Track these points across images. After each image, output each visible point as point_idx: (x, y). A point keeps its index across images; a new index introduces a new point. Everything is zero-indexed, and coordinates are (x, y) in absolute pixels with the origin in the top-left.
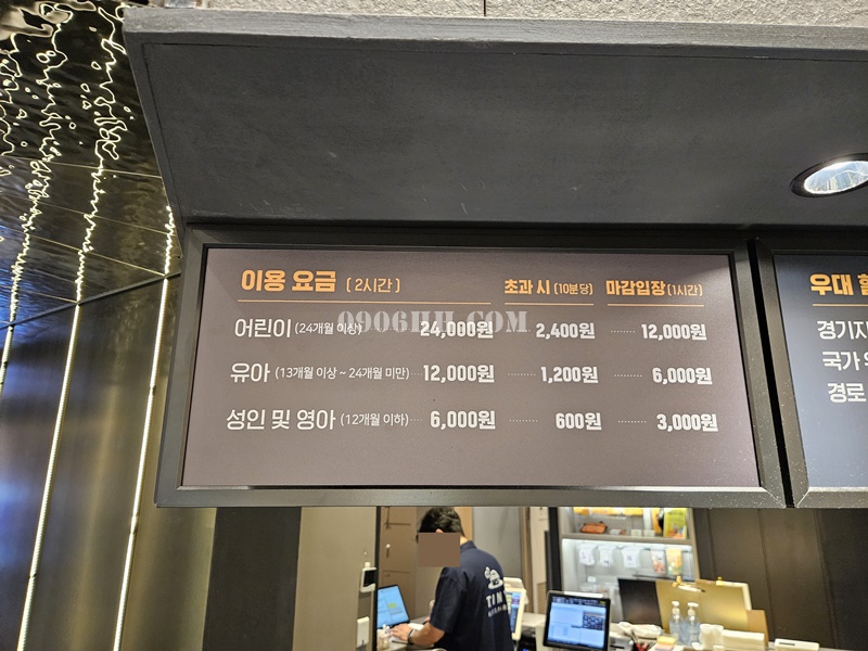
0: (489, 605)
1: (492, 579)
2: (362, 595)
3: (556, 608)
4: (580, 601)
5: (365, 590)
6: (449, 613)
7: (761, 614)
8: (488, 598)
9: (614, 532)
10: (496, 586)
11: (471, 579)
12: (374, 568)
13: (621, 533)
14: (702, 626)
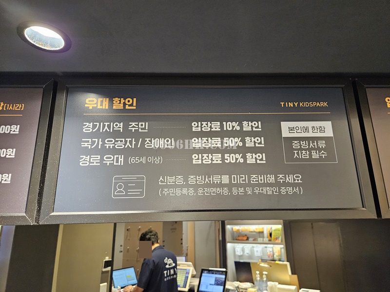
0: (166, 275)
1: (168, 263)
2: (103, 272)
3: (204, 276)
4: (215, 272)
5: (104, 270)
6: (144, 280)
7: (295, 276)
8: (165, 272)
9: (251, 240)
10: (171, 266)
11: (156, 263)
12: (111, 260)
13: (254, 240)
14: (269, 283)
